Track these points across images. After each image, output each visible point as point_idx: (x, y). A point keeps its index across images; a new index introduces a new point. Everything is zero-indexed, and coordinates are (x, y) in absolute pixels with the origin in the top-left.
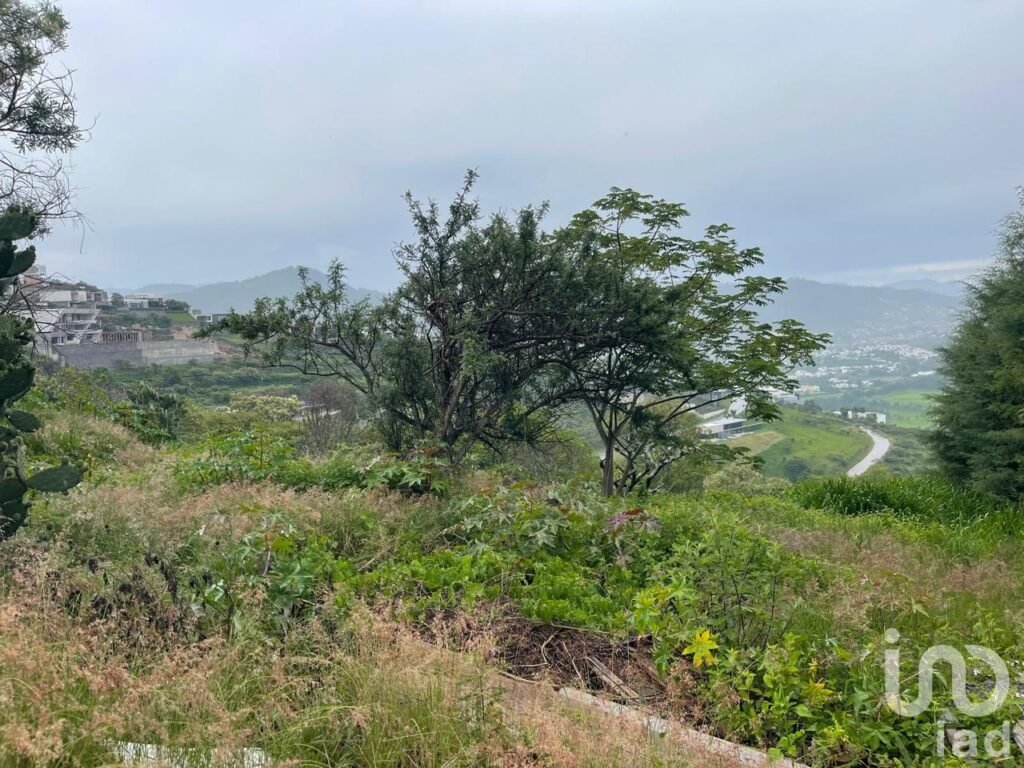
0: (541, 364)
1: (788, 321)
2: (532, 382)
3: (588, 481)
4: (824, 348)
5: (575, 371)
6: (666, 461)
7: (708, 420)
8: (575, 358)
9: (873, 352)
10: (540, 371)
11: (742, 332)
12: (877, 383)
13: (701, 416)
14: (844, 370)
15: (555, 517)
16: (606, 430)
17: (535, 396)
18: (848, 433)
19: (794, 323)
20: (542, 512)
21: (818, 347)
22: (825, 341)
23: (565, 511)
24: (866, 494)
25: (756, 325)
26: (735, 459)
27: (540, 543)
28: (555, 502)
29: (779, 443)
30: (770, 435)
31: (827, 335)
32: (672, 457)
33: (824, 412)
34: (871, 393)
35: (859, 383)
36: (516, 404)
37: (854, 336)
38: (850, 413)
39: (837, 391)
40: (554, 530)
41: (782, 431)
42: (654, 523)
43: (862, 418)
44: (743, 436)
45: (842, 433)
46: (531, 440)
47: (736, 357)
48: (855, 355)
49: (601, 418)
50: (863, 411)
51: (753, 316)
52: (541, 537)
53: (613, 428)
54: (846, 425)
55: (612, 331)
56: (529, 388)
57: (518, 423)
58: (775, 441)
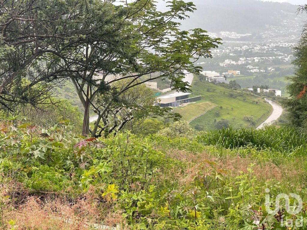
0: (40, 53)
1: (197, 29)
2: (34, 65)
3: (67, 125)
4: (217, 47)
5: (63, 58)
6: (128, 119)
7: (165, 93)
8: (63, 49)
9: (276, 47)
10: (40, 57)
11: (171, 35)
12: (277, 69)
13: (160, 91)
14: (256, 59)
15: (45, 143)
16: (85, 98)
17: (36, 74)
18: (257, 103)
19: (201, 31)
20: (38, 141)
21: (214, 46)
22: (219, 43)
23: (51, 140)
24: (241, 137)
25: (180, 31)
26: (163, 114)
27: (36, 157)
28: (45, 135)
29: (212, 110)
30: (206, 104)
31: (219, 39)
32: (131, 117)
33: (242, 88)
34: (273, 76)
35: (266, 69)
36: (23, 79)
37: (264, 36)
38: (259, 89)
39: (252, 74)
40: (44, 150)
41: (214, 102)
42: (101, 145)
43: (266, 93)
44: (188, 105)
45: (253, 103)
46: (33, 102)
47: (167, 52)
48: (264, 49)
49: (82, 89)
50: (267, 88)
51: (178, 25)
52: (37, 153)
53: (89, 96)
54: (256, 97)
55: (83, 35)
56: (32, 69)
57: (25, 91)
58: (209, 108)
